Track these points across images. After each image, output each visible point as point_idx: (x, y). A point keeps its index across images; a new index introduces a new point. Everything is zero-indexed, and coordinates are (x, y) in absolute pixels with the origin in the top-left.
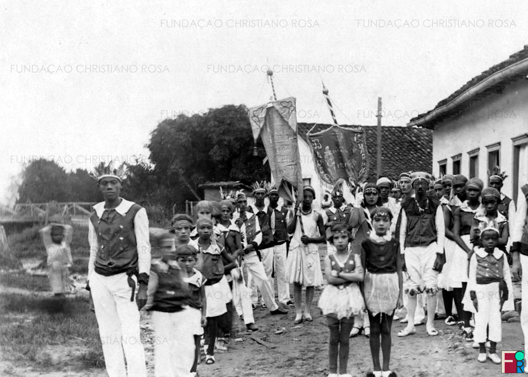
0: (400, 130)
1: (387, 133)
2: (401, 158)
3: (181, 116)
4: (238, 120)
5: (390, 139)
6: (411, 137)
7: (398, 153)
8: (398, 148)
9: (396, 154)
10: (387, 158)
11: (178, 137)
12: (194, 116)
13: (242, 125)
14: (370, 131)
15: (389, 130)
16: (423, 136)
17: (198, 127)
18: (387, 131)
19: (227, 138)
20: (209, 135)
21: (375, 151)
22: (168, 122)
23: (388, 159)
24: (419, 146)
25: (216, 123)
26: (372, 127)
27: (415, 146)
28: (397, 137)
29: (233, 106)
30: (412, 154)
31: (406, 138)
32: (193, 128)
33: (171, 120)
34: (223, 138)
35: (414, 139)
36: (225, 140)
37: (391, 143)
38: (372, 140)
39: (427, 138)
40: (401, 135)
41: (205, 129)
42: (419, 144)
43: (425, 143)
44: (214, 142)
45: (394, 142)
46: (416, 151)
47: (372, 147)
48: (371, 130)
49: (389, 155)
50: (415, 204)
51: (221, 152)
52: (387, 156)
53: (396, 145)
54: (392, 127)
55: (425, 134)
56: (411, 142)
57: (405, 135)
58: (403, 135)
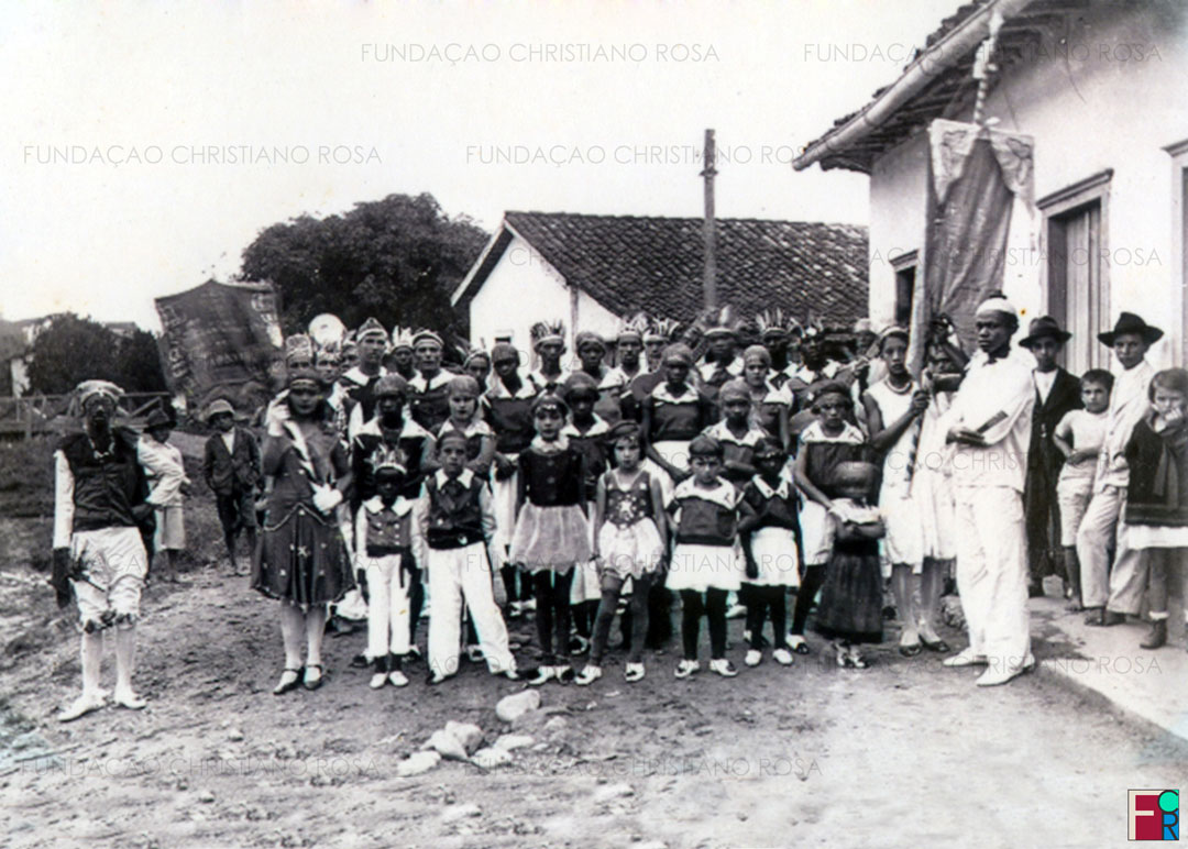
0: (752, 225)
1: (723, 233)
2: (758, 283)
3: (304, 220)
4: (414, 224)
5: (731, 245)
6: (777, 241)
7: (752, 274)
8: (751, 263)
9: (747, 275)
10: (724, 285)
11: (292, 259)
12: (327, 220)
13: (423, 234)
14: (685, 230)
15: (729, 227)
16: (804, 239)
17: (332, 240)
18: (722, 229)
19: (389, 259)
20: (355, 255)
21: (697, 271)
22: (277, 232)
23: (729, 287)
24: (796, 259)
25: (370, 230)
26: (689, 220)
27: (789, 258)
28: (748, 241)
29: (404, 197)
30: (783, 276)
31: (766, 243)
32: (323, 241)
33: (283, 226)
34: (383, 258)
35: (785, 244)
36: (387, 263)
37: (735, 255)
38: (688, 248)
39: (812, 243)
40: (755, 236)
41: (345, 243)
42: (797, 255)
43: (809, 253)
44: (365, 269)
45: (740, 251)
46: (792, 268)
47: (691, 261)
48: (688, 227)
49: (730, 279)
50: (85, 444)
51: (379, 287)
52: (725, 281)
53: (746, 256)
54: (734, 220)
55: (808, 234)
56: (778, 251)
57: (765, 237)
58: (760, 236)
